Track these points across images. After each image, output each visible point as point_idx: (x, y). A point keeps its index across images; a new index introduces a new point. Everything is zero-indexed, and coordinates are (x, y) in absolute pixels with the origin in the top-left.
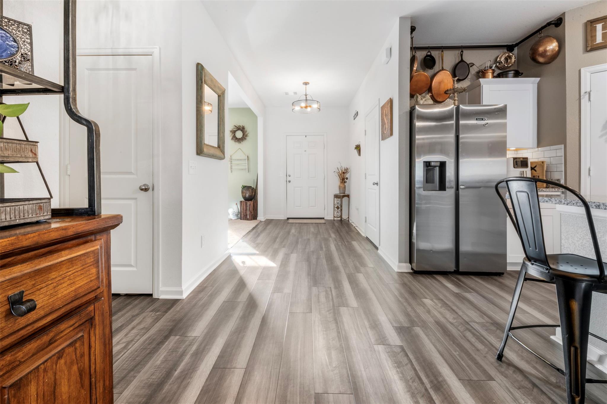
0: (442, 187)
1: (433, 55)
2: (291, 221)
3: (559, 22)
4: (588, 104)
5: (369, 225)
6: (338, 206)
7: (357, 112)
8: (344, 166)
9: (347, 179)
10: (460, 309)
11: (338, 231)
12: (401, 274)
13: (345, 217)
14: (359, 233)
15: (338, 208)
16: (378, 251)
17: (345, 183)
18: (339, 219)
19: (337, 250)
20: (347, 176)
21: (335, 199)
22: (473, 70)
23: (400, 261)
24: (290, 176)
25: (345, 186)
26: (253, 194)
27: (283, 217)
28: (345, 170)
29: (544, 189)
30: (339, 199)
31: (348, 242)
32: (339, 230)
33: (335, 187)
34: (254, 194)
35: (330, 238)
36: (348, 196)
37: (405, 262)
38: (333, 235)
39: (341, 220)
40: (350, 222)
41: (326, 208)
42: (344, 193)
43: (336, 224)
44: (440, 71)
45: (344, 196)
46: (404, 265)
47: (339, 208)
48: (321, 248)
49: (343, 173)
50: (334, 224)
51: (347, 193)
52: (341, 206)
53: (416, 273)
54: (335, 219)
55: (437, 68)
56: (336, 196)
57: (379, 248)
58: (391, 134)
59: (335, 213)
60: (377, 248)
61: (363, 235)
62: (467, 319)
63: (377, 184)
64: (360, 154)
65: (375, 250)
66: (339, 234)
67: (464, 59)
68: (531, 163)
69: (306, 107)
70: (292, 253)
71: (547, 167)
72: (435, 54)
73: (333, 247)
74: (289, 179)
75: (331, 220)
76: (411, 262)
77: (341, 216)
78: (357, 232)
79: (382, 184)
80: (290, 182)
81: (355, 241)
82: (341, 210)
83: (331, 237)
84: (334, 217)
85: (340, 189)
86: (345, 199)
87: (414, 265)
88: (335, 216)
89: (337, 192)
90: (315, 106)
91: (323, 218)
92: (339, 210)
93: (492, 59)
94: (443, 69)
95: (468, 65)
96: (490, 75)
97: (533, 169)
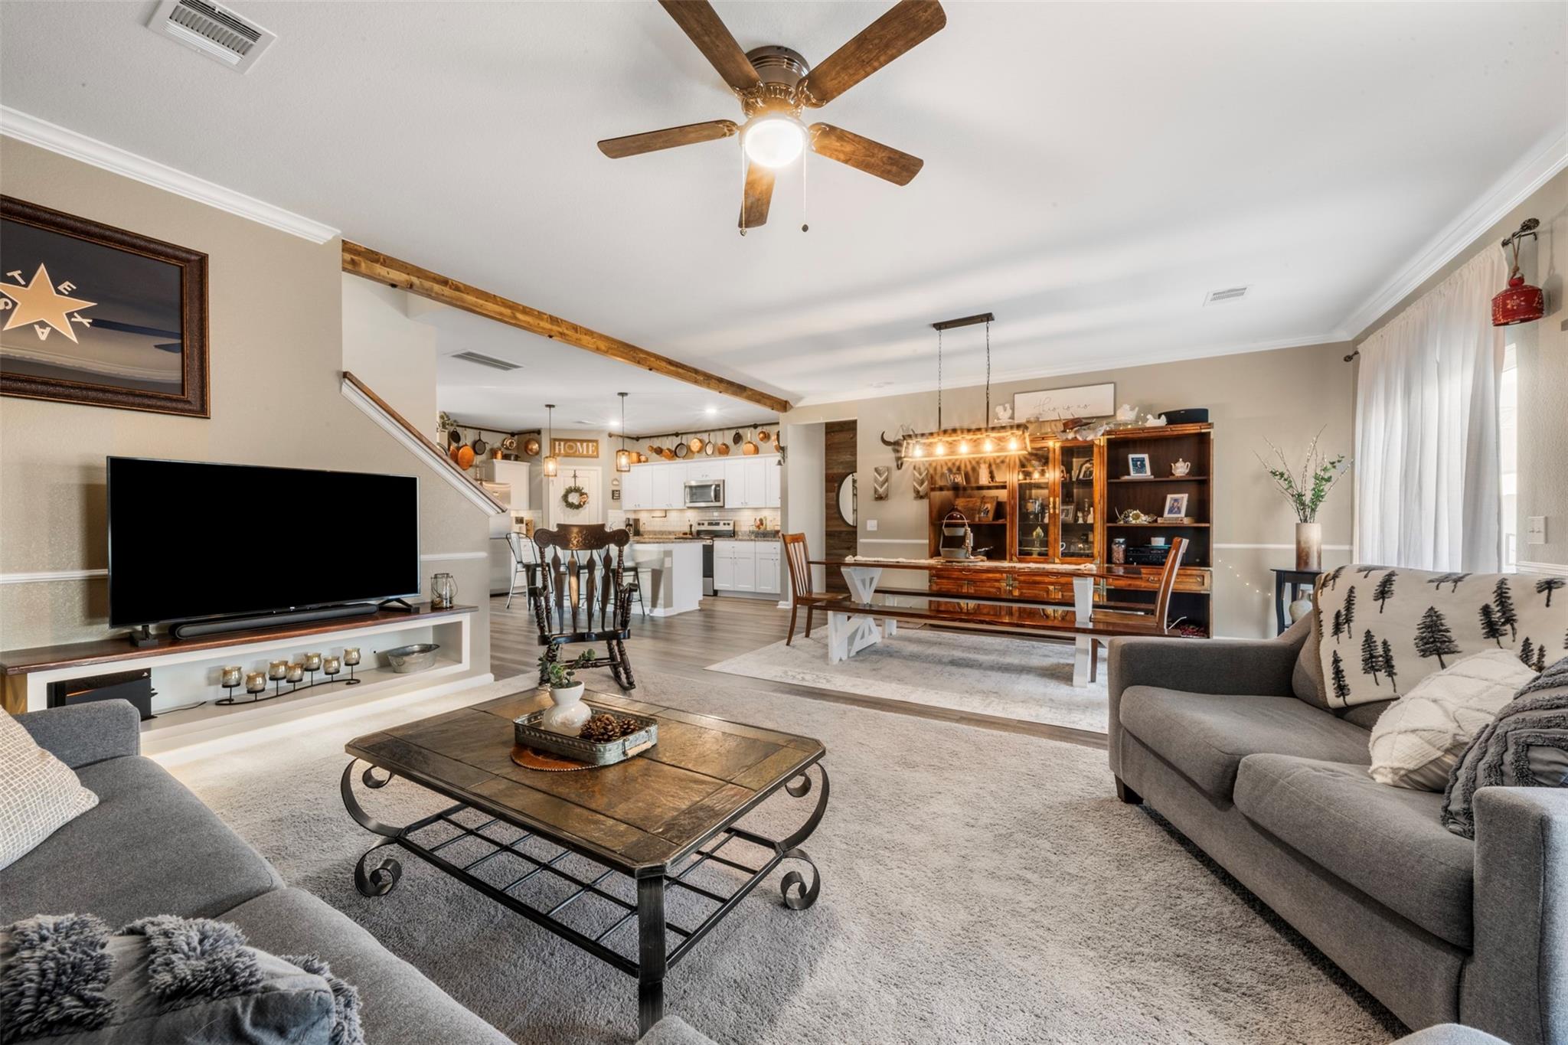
3: (539, 431)
4: (553, 487)
22: (489, 447)
44: (464, 445)
55: (462, 441)
67: (481, 438)
68: (526, 521)
72: (459, 430)
93: (500, 441)
94: (466, 445)
95: (484, 443)
96: (499, 455)
97: (527, 524)
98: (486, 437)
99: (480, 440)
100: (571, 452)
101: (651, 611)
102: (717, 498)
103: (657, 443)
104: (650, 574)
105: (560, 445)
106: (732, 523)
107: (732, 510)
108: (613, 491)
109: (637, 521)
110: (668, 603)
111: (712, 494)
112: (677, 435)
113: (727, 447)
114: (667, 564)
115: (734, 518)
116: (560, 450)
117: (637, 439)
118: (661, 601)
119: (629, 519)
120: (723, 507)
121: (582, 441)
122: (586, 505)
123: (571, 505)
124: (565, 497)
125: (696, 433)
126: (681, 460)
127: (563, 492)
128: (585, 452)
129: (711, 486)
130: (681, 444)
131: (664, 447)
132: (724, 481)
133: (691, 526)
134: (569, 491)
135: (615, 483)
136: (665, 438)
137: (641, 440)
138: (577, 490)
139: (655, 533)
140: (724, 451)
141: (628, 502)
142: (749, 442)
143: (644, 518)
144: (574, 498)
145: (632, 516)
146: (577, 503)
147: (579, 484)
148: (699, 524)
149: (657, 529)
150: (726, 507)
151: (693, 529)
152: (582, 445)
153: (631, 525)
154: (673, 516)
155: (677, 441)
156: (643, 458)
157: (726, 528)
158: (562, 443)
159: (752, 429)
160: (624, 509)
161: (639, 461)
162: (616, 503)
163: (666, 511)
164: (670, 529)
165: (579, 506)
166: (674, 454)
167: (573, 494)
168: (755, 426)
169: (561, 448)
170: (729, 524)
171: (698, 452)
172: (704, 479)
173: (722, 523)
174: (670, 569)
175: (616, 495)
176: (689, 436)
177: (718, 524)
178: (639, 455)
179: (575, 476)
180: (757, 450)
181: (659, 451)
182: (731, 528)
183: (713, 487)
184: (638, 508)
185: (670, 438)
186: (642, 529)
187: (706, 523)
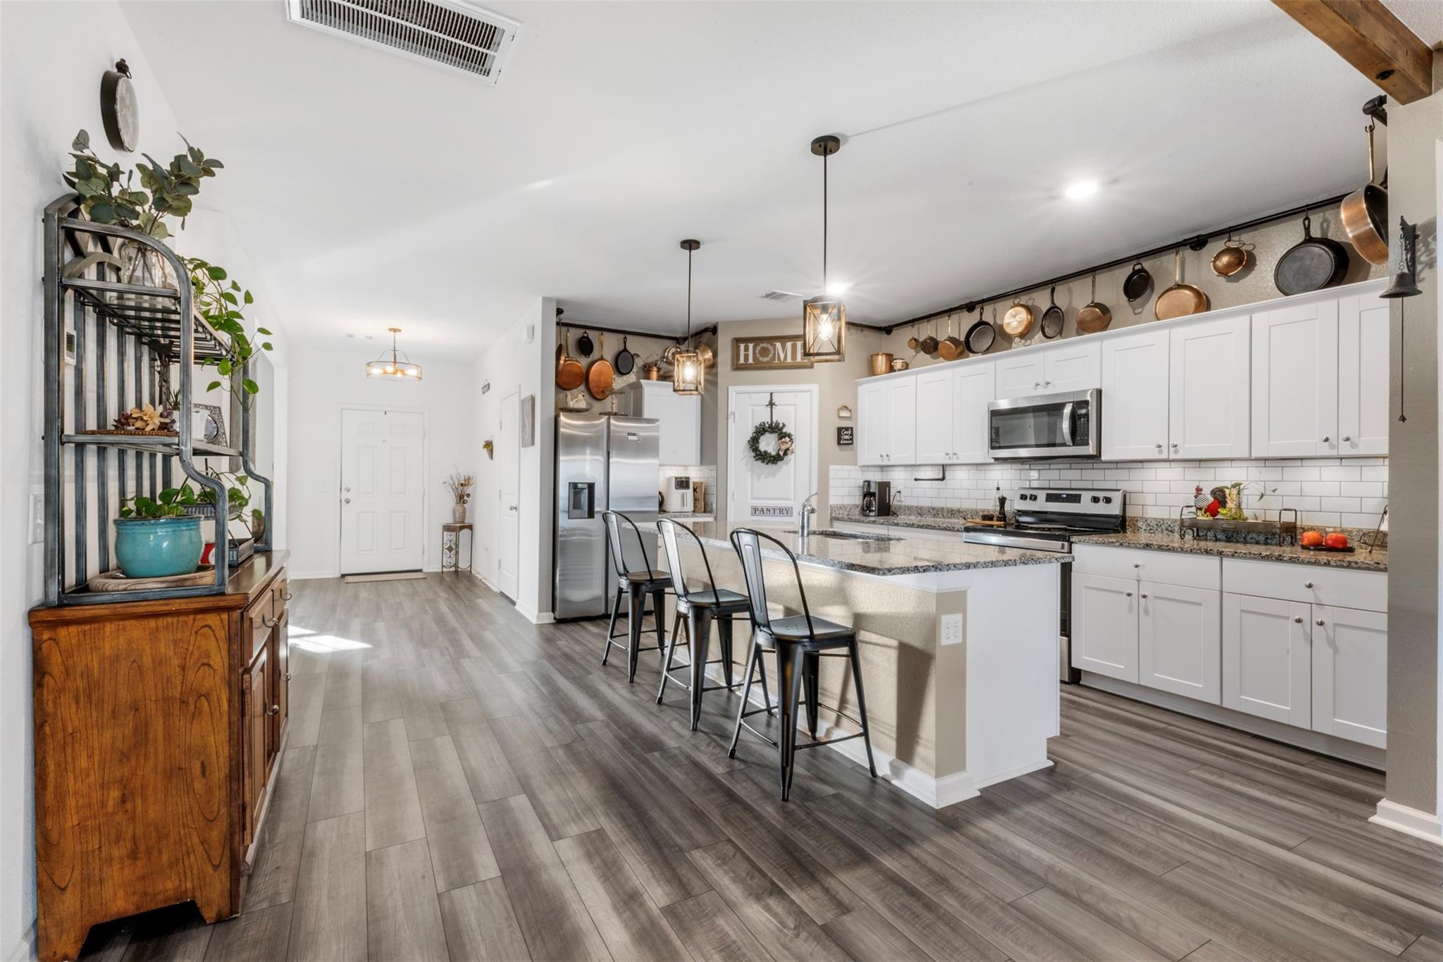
0: (591, 514)
1: (590, 337)
2: (350, 579)
3: (713, 330)
4: (734, 425)
5: (504, 572)
6: (450, 546)
7: (489, 384)
8: (464, 472)
9: (468, 495)
10: (590, 643)
11: (451, 588)
12: (540, 626)
13: (463, 565)
14: (488, 589)
15: (450, 549)
16: (516, 607)
17: (464, 503)
18: (453, 569)
19: (451, 610)
20: (469, 490)
21: (445, 533)
22: (639, 362)
23: (540, 611)
24: (349, 491)
25: (465, 509)
26: (260, 529)
27: (333, 573)
28: (465, 480)
29: (701, 515)
30: (454, 534)
31: (469, 600)
32: (453, 586)
33: (445, 511)
34: (262, 527)
35: (439, 599)
36: (470, 527)
37: (547, 611)
38: (443, 595)
39: (456, 571)
40: (473, 572)
41: (426, 550)
42: (463, 522)
43: (447, 579)
44: (599, 360)
45: (462, 528)
46: (545, 614)
47: (454, 549)
48: (426, 612)
49: (462, 485)
50: (442, 577)
51: (467, 521)
52: (457, 545)
53: (560, 622)
54: (445, 570)
55: (595, 354)
56: (447, 528)
57: (518, 602)
58: (533, 443)
59: (445, 559)
60: (514, 603)
61: (495, 589)
62: (593, 648)
63: (516, 508)
64: (491, 457)
65: (511, 605)
66: (455, 592)
67: (628, 348)
68: (694, 483)
69: (395, 373)
70: (375, 621)
71: (705, 489)
72: (592, 335)
73: (444, 608)
74: (345, 495)
75: (437, 573)
76: (553, 610)
77: (456, 565)
78: (484, 586)
79: (522, 508)
80: (348, 501)
81: (480, 598)
82: (457, 553)
83: (439, 596)
84: (443, 566)
85: (454, 514)
86: (466, 532)
87: (556, 613)
88: (444, 564)
89: (449, 520)
90: (412, 372)
91: (420, 571)
92: (453, 552)
93: (660, 352)
94: (602, 358)
95: (632, 356)
96: (654, 374)
97: (695, 490)
98: (634, 345)
99: (625, 350)
100: (765, 359)
101: (896, 771)
102: (1078, 434)
103: (926, 331)
104: (893, 654)
105: (746, 349)
106: (1117, 498)
107: (1117, 464)
108: (840, 430)
109: (884, 486)
110: (951, 761)
111: (1066, 425)
112: (970, 307)
113: (1104, 310)
114: (948, 634)
115: (1124, 486)
116: (746, 357)
117: (888, 330)
118: (926, 749)
119: (869, 482)
120: (1096, 457)
121: (783, 339)
122: (790, 457)
123: (762, 457)
124: (754, 442)
125: (1016, 293)
126: (980, 357)
127: (750, 433)
128: (789, 360)
129: (1060, 407)
130: (981, 323)
131: (941, 337)
132: (1099, 392)
133: (1002, 501)
134: (761, 431)
135: (843, 414)
136: (945, 319)
137: (895, 332)
138: (775, 429)
139: (920, 511)
140: (1101, 319)
141: (869, 449)
142: (1179, 286)
143: (898, 480)
144: (769, 444)
145: (876, 477)
146: (773, 453)
147: (779, 417)
148: (1023, 497)
149: (926, 503)
150: (1104, 458)
151: (1007, 507)
152: (784, 347)
153: (873, 495)
154: (959, 477)
155: (969, 319)
156: (898, 364)
157: (1101, 509)
158: (751, 346)
159: (1188, 253)
160: (861, 462)
161: (891, 369)
162: (845, 453)
163: (944, 467)
164: (955, 505)
165: (776, 459)
166: (964, 347)
167: (767, 435)
168: (1198, 243)
169: (748, 353)
170: (1108, 500)
171: (1022, 336)
172: (1041, 391)
173: (1086, 497)
174: (959, 651)
175: (845, 437)
176: (999, 305)
177: (1076, 499)
178: (890, 358)
179: (771, 404)
180: (1203, 303)
181: (931, 347)
182: (1114, 509)
183: (1067, 410)
184: (885, 463)
185: (955, 317)
186: (894, 502)
187: (1042, 495)
